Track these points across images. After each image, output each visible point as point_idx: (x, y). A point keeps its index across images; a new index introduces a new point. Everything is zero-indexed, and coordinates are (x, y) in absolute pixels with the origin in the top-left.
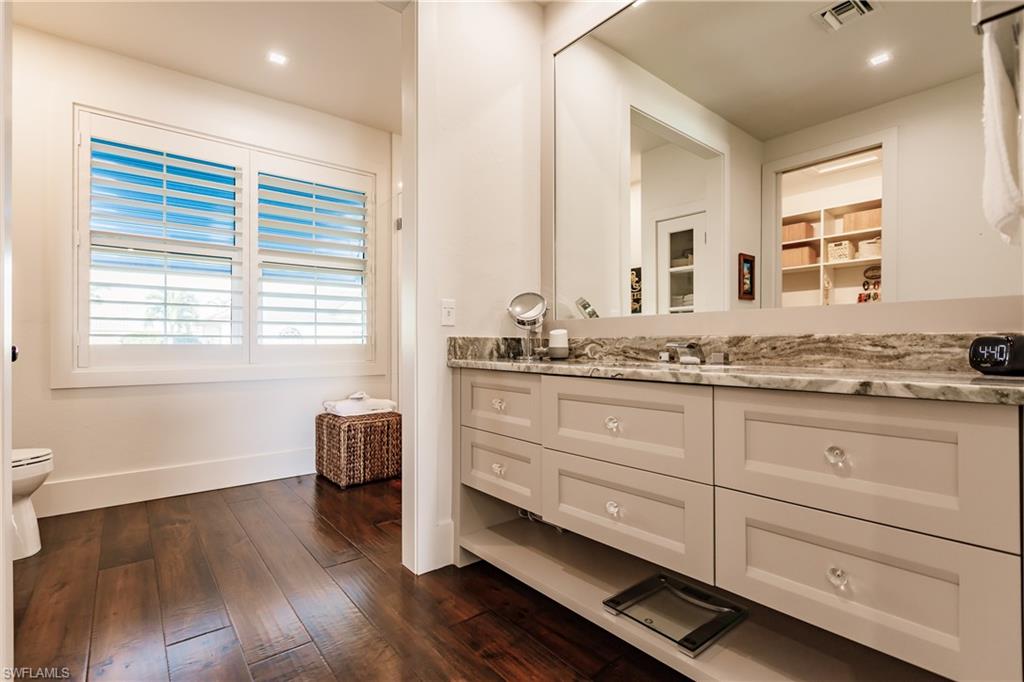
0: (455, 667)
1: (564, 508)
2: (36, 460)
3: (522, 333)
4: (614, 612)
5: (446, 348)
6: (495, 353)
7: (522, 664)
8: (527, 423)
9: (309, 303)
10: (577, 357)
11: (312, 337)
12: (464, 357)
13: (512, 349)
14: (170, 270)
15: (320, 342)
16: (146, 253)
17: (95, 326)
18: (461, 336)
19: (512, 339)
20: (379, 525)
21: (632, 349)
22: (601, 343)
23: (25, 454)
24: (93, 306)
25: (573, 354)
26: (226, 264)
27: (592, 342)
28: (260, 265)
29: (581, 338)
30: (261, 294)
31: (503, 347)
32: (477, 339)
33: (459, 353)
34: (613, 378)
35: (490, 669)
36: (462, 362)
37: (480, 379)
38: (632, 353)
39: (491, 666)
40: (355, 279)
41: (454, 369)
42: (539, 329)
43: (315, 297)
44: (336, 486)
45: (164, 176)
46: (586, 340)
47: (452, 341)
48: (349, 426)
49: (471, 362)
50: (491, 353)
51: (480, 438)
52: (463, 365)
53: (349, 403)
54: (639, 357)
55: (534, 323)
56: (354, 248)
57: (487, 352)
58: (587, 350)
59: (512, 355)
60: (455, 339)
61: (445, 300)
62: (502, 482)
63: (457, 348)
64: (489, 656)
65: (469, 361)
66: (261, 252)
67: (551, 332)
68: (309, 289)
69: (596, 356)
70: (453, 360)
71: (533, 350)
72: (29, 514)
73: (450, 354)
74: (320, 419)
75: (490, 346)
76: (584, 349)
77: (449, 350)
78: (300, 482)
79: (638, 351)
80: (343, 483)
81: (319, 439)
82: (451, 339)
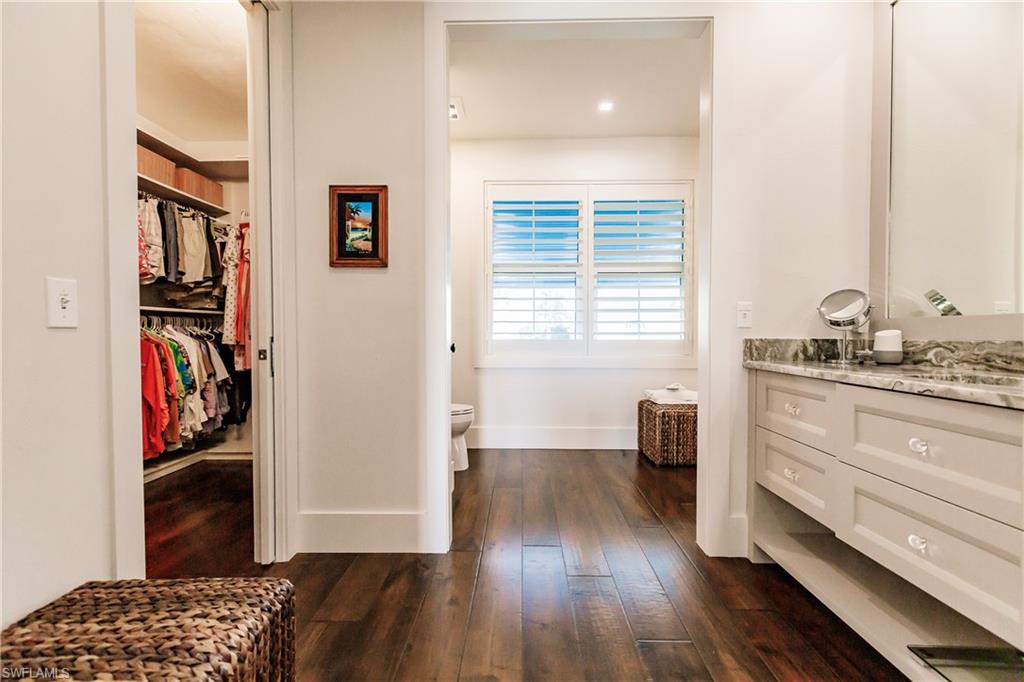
0: (725, 643)
1: (860, 529)
2: (466, 412)
3: (836, 334)
4: (922, 663)
5: (742, 349)
6: (801, 356)
7: (797, 670)
8: (821, 431)
9: (634, 305)
10: (916, 363)
11: (635, 334)
12: (761, 358)
13: (824, 352)
14: (538, 284)
15: (643, 337)
16: (522, 275)
17: (496, 328)
18: (759, 338)
19: (823, 340)
20: (683, 504)
21: (1000, 356)
22: (952, 347)
23: (461, 407)
24: (495, 313)
25: (909, 359)
26: (571, 277)
27: (938, 346)
28: (595, 276)
29: (922, 340)
30: (596, 299)
31: (811, 350)
32: (777, 341)
33: (755, 354)
34: (920, 394)
35: (762, 662)
36: (756, 364)
37: (775, 382)
38: (999, 362)
39: (762, 658)
40: (675, 280)
41: (750, 370)
42: (864, 329)
43: (639, 299)
44: (652, 464)
45: (533, 218)
46: (930, 343)
47: (749, 343)
48: (663, 413)
49: (768, 364)
50: (796, 356)
51: (775, 441)
52: (758, 367)
53: (665, 392)
54: (1011, 367)
55: (852, 322)
56: (674, 252)
57: (790, 354)
58: (930, 355)
59: (823, 358)
60: (751, 341)
61: (739, 303)
62: (794, 488)
63: (753, 350)
64: (764, 649)
65: (766, 364)
66: (596, 265)
67: (877, 334)
68: (633, 293)
69: (944, 363)
70: (749, 361)
71: (854, 353)
72: (462, 445)
73: (745, 354)
74: (641, 404)
75: (793, 348)
76: (926, 355)
77: (745, 351)
78: (624, 455)
79: (1009, 360)
80: (658, 462)
81: (640, 421)
82: (746, 341)
